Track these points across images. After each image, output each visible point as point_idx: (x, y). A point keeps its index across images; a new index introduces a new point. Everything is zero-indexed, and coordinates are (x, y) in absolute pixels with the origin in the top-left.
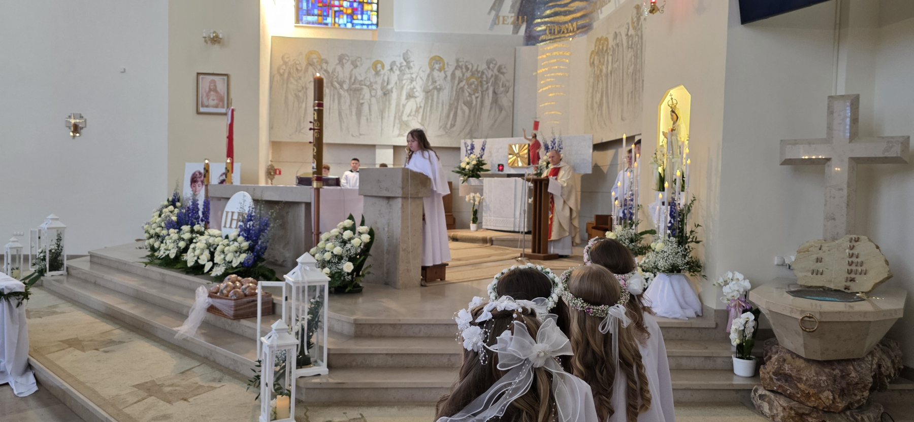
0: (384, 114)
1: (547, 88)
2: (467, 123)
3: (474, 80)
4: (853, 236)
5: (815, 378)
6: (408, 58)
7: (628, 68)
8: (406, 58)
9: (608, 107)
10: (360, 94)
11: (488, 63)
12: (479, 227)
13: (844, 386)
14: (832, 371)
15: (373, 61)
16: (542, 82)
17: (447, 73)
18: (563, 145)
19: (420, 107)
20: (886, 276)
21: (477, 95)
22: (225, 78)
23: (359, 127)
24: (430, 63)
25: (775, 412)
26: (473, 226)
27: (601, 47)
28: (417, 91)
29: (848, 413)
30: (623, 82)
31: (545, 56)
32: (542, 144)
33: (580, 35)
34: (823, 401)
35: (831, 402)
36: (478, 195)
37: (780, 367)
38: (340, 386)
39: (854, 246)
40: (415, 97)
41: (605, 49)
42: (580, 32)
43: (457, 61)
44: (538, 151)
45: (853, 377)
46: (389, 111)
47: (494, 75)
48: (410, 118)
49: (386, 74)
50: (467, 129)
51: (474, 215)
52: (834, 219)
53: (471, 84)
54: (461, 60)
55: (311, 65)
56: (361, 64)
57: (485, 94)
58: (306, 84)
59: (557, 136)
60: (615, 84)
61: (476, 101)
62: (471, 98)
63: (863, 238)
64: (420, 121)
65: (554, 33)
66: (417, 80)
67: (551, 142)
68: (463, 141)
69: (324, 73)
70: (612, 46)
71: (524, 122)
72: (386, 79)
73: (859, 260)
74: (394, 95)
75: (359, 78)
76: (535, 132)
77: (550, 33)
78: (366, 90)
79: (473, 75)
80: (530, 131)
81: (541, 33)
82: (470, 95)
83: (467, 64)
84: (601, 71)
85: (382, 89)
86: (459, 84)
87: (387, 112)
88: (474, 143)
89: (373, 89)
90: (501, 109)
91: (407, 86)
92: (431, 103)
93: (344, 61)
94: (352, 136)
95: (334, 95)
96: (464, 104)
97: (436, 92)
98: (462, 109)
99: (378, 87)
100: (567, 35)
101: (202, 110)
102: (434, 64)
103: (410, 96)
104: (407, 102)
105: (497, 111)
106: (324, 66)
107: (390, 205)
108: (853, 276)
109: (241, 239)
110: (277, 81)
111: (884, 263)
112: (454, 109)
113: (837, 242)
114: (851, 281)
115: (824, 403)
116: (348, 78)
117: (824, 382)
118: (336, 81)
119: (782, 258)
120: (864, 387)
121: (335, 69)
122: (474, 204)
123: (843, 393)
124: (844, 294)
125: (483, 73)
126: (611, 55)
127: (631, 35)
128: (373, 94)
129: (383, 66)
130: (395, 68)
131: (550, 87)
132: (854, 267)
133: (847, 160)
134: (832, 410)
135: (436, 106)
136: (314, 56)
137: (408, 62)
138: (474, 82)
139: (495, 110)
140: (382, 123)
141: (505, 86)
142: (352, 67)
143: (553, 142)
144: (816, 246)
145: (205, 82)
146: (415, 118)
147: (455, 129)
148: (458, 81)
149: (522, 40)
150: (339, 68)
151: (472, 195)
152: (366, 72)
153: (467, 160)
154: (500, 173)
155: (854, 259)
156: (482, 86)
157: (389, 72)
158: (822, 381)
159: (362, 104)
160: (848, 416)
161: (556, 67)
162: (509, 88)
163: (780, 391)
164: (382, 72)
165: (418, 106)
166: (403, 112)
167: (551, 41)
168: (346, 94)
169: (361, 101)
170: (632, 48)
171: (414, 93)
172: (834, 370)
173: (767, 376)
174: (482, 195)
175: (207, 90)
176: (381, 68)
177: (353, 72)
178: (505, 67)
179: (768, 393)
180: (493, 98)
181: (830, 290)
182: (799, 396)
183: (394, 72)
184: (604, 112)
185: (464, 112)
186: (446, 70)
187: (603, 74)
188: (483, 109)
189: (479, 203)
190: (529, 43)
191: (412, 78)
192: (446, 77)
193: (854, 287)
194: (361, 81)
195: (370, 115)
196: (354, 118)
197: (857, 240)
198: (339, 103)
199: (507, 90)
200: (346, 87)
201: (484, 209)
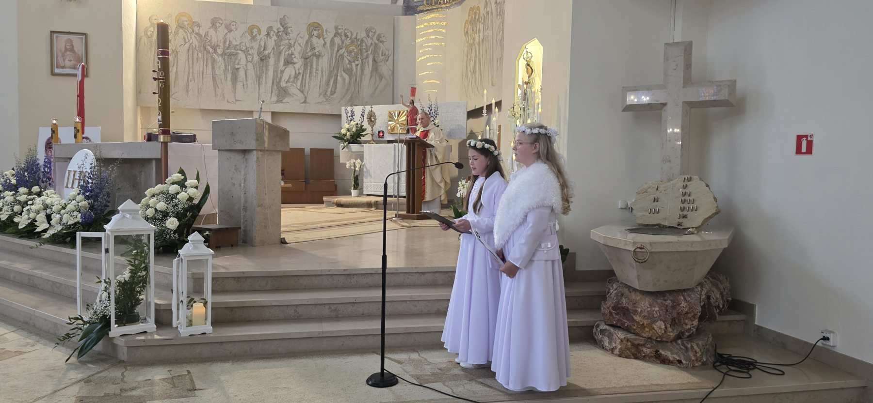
0: (261, 80)
1: (425, 57)
2: (347, 90)
3: (353, 48)
4: (686, 177)
5: (649, 309)
6: (285, 24)
7: (497, 35)
8: (283, 24)
9: (481, 74)
10: (236, 59)
11: (368, 31)
12: (361, 194)
13: (675, 315)
14: (664, 302)
15: (249, 25)
16: (420, 52)
17: (325, 39)
18: (439, 111)
19: (299, 73)
20: (714, 211)
21: (357, 62)
22: (83, 37)
23: (235, 93)
24: (308, 30)
25: (614, 345)
26: (354, 192)
27: (473, 16)
28: (295, 57)
29: (679, 342)
30: (493, 49)
31: (422, 26)
32: (420, 111)
33: (456, 6)
34: (656, 331)
35: (663, 332)
36: (359, 161)
37: (618, 302)
38: (167, 343)
39: (686, 186)
40: (294, 63)
41: (477, 18)
42: (456, 4)
43: (336, 28)
44: (415, 117)
45: (684, 307)
46: (266, 77)
47: (373, 43)
48: (289, 84)
49: (263, 39)
50: (348, 97)
51: (354, 182)
52: (670, 161)
53: (351, 52)
54: (339, 27)
55: (182, 28)
56: (236, 29)
57: (365, 63)
58: (176, 47)
59: (433, 103)
60: (486, 51)
61: (357, 69)
62: (352, 65)
63: (695, 177)
64: (299, 88)
65: (431, 4)
66: (295, 47)
67: (428, 109)
68: (343, 108)
69: (196, 36)
70: (483, 14)
71: (403, 90)
72: (263, 45)
73: (691, 198)
74: (272, 61)
75: (234, 43)
76: (411, 98)
77: (428, 4)
78: (241, 55)
79: (352, 42)
80: (408, 98)
81: (419, 4)
82: (350, 62)
83: (346, 31)
84: (474, 39)
85: (259, 54)
86: (338, 51)
87: (264, 78)
88: (353, 110)
89: (250, 54)
90: (381, 77)
91: (285, 52)
92: (310, 70)
93: (218, 25)
94: (228, 101)
95: (207, 59)
96: (344, 71)
97: (315, 58)
98: (342, 76)
99: (254, 52)
100: (444, 6)
101: (57, 71)
102: (312, 31)
103: (288, 62)
104: (286, 68)
105: (378, 78)
106: (196, 29)
107: (246, 160)
108: (685, 213)
109: (81, 197)
110: (145, 43)
111: (713, 200)
112: (334, 76)
113: (672, 182)
114: (683, 217)
115: (657, 333)
116: (222, 41)
117: (656, 313)
118: (209, 45)
119: (625, 201)
120: (694, 316)
121: (208, 32)
122: (355, 170)
123: (674, 323)
124: (677, 229)
125: (362, 41)
126: (483, 23)
127: (499, 2)
128: (248, 59)
129: (259, 31)
130: (272, 33)
131: (428, 56)
132: (686, 205)
133: (681, 104)
134: (664, 340)
135: (316, 72)
136: (185, 18)
137: (286, 28)
138: (353, 49)
139: (376, 78)
140: (259, 89)
141: (385, 55)
142: (226, 31)
143: (430, 108)
144: (653, 187)
145: (61, 42)
146: (294, 84)
147: (335, 96)
148: (338, 48)
149: (401, 10)
150: (212, 32)
151: (353, 161)
152: (241, 37)
153: (347, 126)
154: (381, 139)
155: (687, 198)
156: (361, 54)
157: (266, 37)
158: (654, 312)
159: (238, 69)
160: (679, 344)
161: (434, 37)
162: (388, 57)
163: (618, 325)
164: (258, 37)
165: (297, 72)
166: (281, 78)
167: (429, 12)
168: (220, 58)
169: (237, 67)
170: (500, 15)
171: (292, 59)
172: (665, 300)
173: (607, 311)
174: (362, 161)
175: (63, 50)
176: (257, 33)
177: (228, 36)
178: (384, 36)
179: (608, 327)
180: (373, 66)
181: (664, 227)
182: (635, 328)
183: (271, 38)
184: (477, 80)
185: (344, 80)
186: (325, 37)
187: (475, 42)
188: (363, 77)
189: (360, 169)
190: (408, 13)
191: (290, 43)
192: (325, 44)
193: (686, 223)
194: (237, 45)
195: (246, 80)
196: (230, 83)
197: (690, 180)
198: (213, 68)
199: (387, 58)
200: (220, 51)
201: (365, 174)
